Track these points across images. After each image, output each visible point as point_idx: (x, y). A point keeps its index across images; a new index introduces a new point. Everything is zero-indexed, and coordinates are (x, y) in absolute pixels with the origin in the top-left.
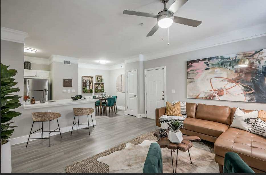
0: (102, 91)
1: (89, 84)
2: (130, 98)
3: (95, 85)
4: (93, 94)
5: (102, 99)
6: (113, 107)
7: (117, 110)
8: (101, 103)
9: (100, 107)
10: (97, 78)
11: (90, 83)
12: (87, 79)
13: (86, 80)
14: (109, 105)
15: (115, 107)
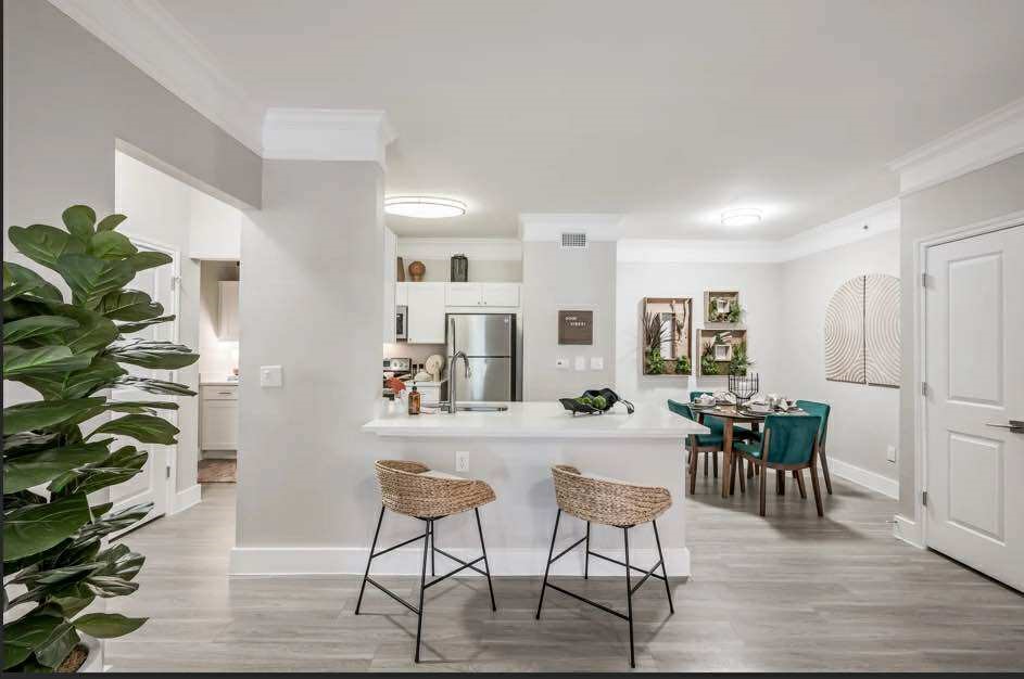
0: (736, 369)
1: (673, 336)
2: (953, 437)
3: (703, 340)
4: (693, 382)
5: (732, 412)
6: (806, 473)
7: (830, 492)
8: (729, 437)
9: (721, 455)
10: (713, 307)
11: (677, 328)
12: (665, 309)
13: (657, 318)
14: (776, 458)
15: (820, 474)
